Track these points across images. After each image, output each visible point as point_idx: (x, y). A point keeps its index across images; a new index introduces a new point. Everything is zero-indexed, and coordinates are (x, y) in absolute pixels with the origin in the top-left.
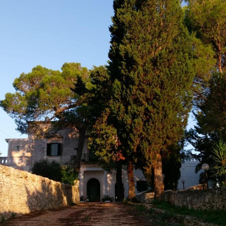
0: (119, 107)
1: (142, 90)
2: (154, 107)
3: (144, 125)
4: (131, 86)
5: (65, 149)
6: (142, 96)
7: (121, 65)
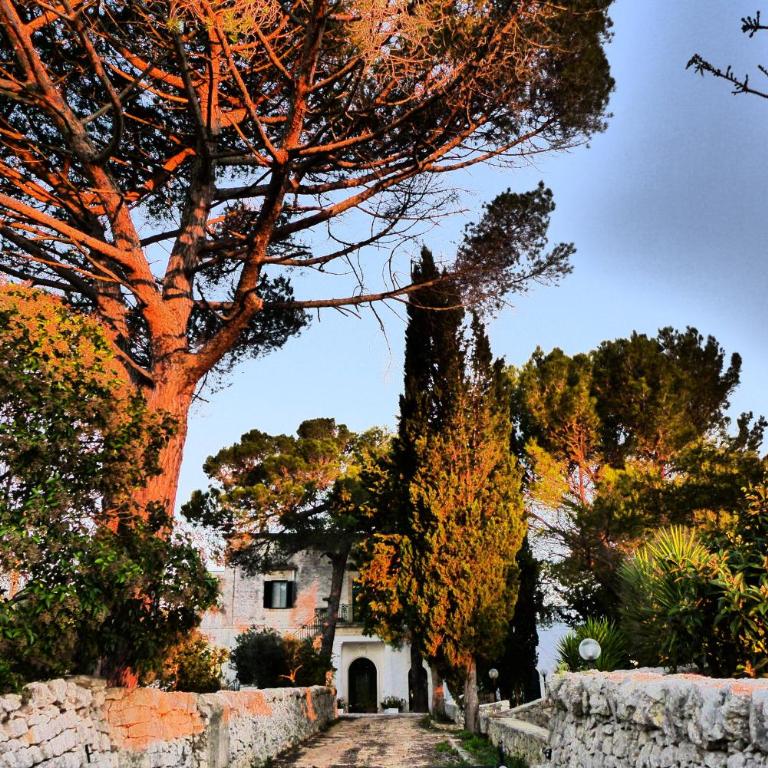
0: (410, 583)
1: (444, 562)
2: (462, 591)
3: (448, 616)
4: (428, 554)
5: (302, 595)
6: (442, 570)
7: (413, 517)
